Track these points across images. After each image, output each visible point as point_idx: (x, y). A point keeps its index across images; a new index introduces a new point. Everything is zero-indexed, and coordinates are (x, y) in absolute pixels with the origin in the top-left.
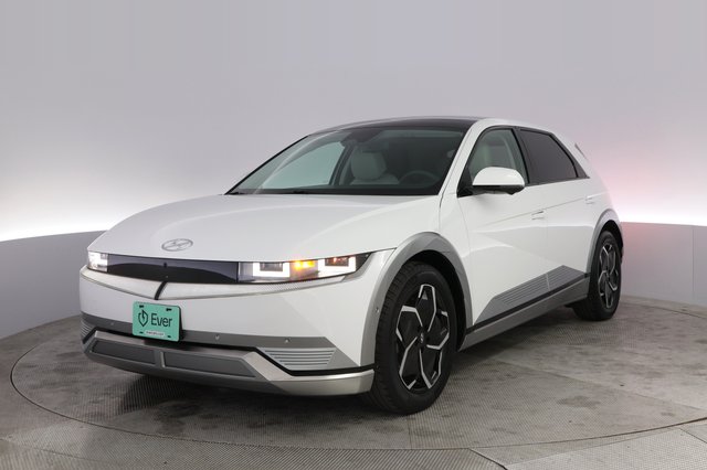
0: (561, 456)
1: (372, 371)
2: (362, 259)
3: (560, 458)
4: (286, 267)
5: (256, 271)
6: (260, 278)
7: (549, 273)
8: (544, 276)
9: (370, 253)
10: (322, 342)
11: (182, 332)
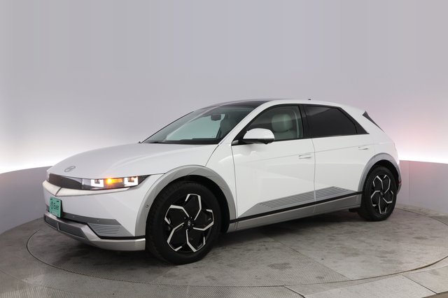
0: (335, 290)
1: (144, 239)
2: (142, 179)
3: (334, 291)
4: (101, 182)
5: (93, 184)
6: (93, 187)
7: (317, 191)
8: (312, 192)
9: (149, 176)
10: (114, 222)
11: (63, 213)
